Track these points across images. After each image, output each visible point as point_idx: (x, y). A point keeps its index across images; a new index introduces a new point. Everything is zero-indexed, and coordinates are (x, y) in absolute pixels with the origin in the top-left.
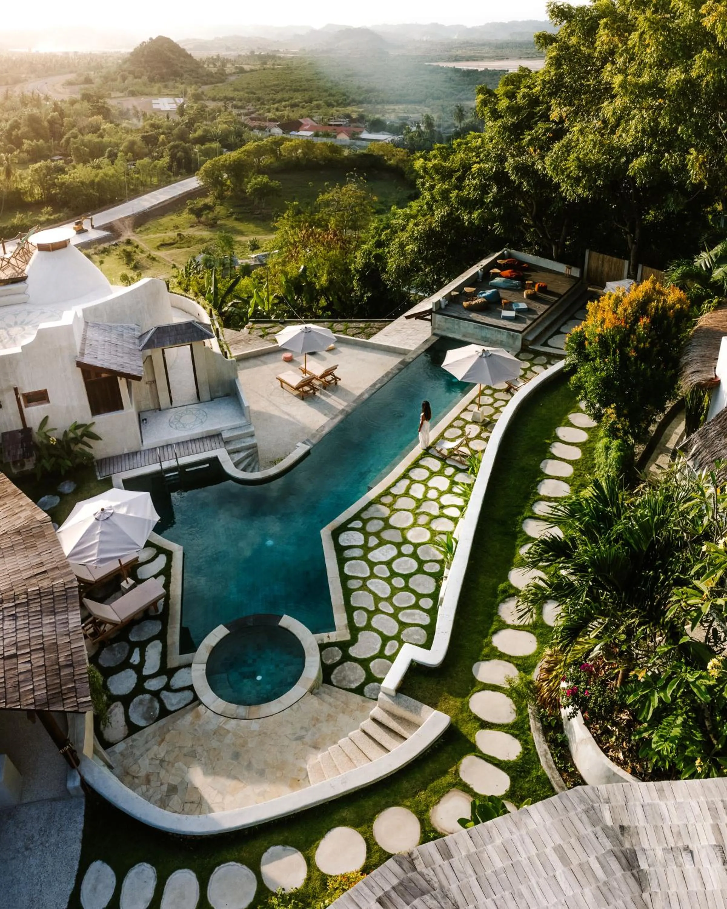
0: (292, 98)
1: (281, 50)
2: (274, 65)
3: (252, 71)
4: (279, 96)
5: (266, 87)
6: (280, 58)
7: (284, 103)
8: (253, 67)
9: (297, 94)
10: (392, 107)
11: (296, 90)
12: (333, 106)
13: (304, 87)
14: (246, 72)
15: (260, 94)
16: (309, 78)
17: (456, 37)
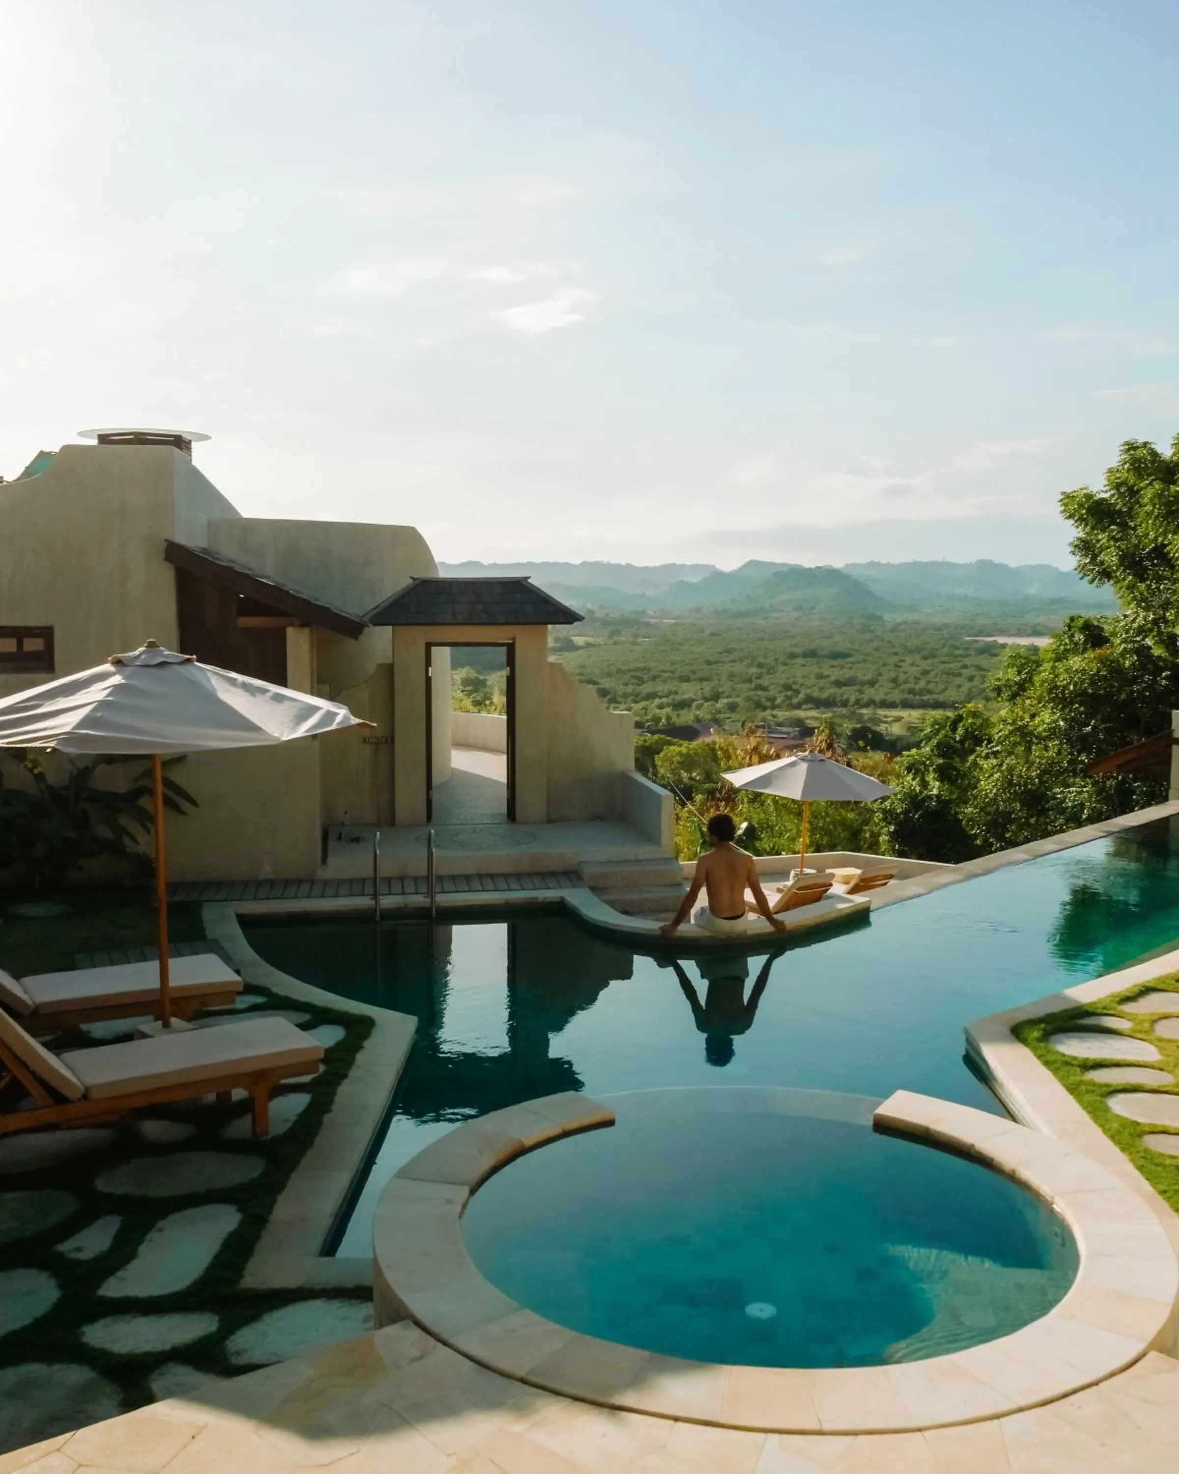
0: (676, 693)
1: (651, 612)
2: (636, 635)
3: (589, 645)
4: (647, 688)
5: (619, 671)
6: (648, 625)
7: (657, 701)
8: (591, 640)
9: (685, 685)
10: (895, 713)
11: (687, 679)
12: (764, 708)
13: (700, 675)
14: (576, 648)
15: (606, 683)
16: (713, 659)
17: (1033, 591)
